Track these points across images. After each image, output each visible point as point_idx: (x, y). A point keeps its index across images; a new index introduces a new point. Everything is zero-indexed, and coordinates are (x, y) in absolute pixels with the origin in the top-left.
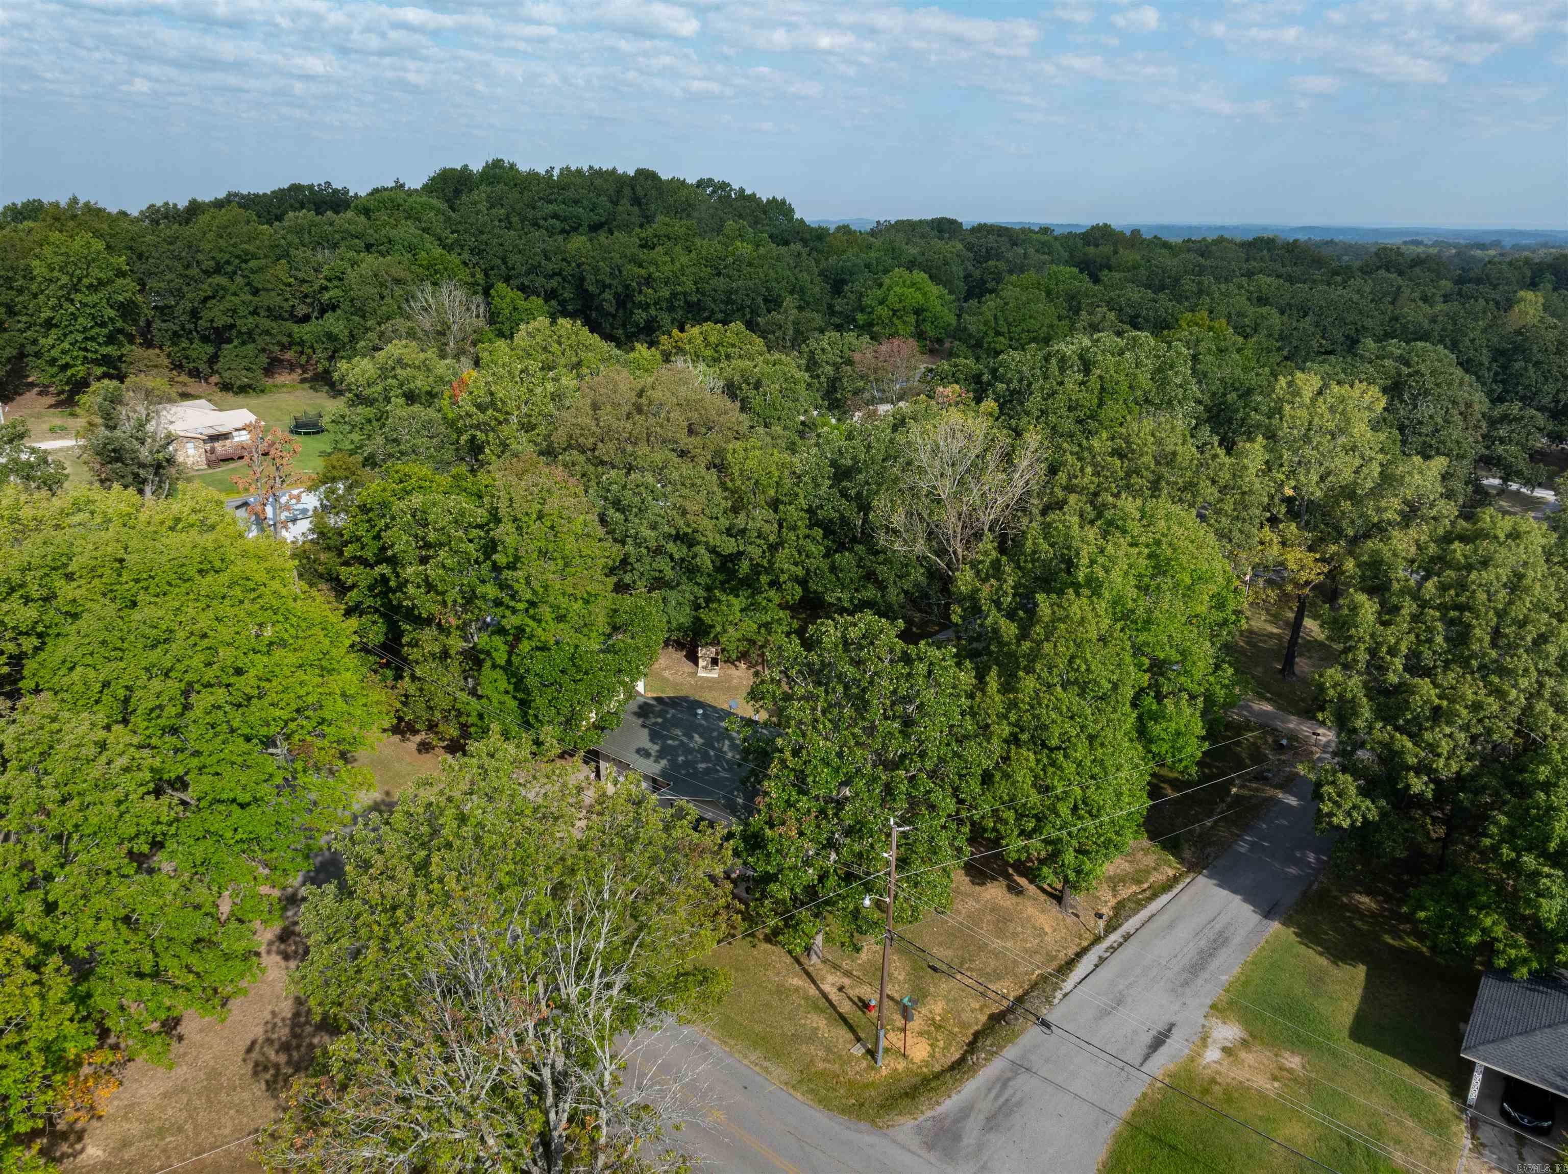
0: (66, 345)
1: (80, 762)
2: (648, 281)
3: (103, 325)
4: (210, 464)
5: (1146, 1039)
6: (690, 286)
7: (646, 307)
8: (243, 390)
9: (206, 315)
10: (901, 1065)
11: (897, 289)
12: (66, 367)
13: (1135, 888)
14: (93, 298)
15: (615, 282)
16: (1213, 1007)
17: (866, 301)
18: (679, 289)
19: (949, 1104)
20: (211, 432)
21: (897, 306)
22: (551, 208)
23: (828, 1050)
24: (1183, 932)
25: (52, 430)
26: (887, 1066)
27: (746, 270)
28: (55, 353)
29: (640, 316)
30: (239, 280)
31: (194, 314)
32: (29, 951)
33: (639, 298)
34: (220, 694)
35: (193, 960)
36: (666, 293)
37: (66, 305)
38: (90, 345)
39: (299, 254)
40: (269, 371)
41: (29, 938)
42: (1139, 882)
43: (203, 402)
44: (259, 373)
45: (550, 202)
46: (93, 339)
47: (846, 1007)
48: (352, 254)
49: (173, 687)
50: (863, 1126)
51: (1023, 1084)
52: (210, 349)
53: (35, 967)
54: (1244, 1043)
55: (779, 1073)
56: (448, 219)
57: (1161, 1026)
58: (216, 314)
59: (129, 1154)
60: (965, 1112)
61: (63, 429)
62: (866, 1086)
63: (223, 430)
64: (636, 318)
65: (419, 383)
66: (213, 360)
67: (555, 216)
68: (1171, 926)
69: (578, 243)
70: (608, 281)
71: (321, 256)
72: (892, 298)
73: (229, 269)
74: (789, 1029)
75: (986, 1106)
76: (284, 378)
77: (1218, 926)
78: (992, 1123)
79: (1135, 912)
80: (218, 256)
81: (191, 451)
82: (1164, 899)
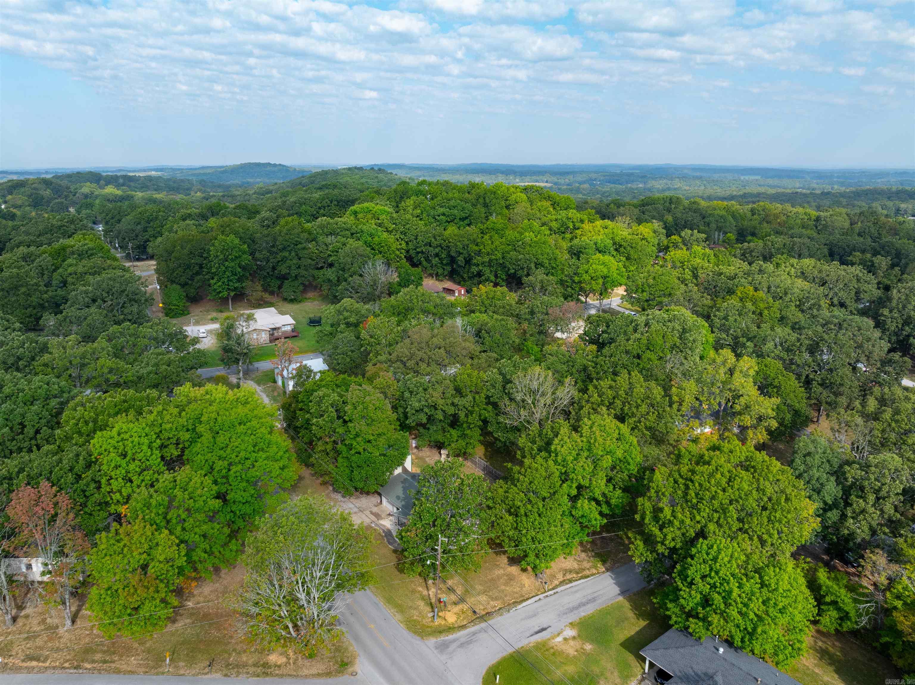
0: (220, 283)
1: (196, 489)
2: (479, 254)
3: (236, 275)
4: (271, 341)
5: (537, 629)
6: (499, 255)
7: (478, 265)
8: (292, 301)
9: (279, 268)
10: (443, 622)
11: (594, 266)
12: (220, 292)
13: (575, 575)
14: (232, 264)
15: (465, 252)
16: (571, 624)
17: (580, 271)
18: (493, 257)
19: (451, 637)
20: (273, 327)
21: (593, 275)
22: (442, 210)
23: (420, 613)
24: (578, 595)
25: (212, 320)
26: (438, 622)
27: (528, 248)
28: (215, 287)
29: (474, 269)
30: (293, 254)
31: (274, 268)
32: (177, 541)
33: (475, 261)
34: (240, 467)
35: (222, 550)
36: (486, 259)
37: (222, 267)
38: (231, 284)
39: (321, 238)
40: (304, 291)
41: (177, 537)
42: (577, 573)
43: (273, 309)
44: (299, 294)
45: (441, 207)
46: (231, 281)
47: (433, 600)
48: (343, 239)
49: (226, 463)
50: (418, 638)
51: (483, 635)
52: (279, 282)
53: (178, 545)
54: (574, 638)
55: (399, 617)
56: (392, 218)
57: (545, 626)
58: (283, 269)
59: (199, 606)
60: (454, 641)
61: (216, 319)
62: (428, 627)
63: (278, 326)
64: (472, 270)
65: (352, 319)
66: (280, 287)
67: (444, 214)
68: (576, 592)
69: (452, 230)
70: (461, 251)
71: (329, 239)
72: (591, 271)
73: (289, 249)
74: (410, 604)
75: (463, 640)
76: (310, 295)
77: (596, 595)
78: (462, 645)
79: (567, 584)
80: (285, 243)
81: (263, 336)
82: (582, 581)
